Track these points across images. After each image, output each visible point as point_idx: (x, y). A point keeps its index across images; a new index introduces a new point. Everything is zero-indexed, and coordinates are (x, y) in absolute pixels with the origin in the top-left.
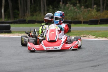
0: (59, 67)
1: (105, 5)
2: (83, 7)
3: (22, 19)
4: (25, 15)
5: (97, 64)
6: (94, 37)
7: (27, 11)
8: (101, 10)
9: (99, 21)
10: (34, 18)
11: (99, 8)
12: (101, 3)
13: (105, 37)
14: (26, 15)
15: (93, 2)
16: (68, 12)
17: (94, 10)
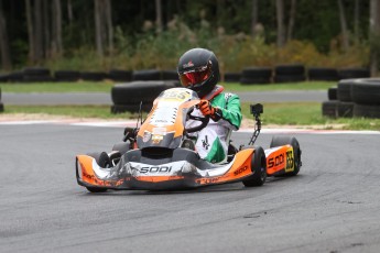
0: (144, 220)
1: (292, 22)
2: (221, 30)
3: (37, 67)
4: (47, 54)
5: (263, 208)
7: (53, 44)
8: (280, 39)
9: (274, 74)
10: (74, 64)
11: (273, 34)
12: (280, 18)
13: (290, 124)
14: (50, 55)
15: (254, 14)
16: (177, 45)
17: (257, 38)
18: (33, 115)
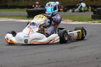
0: (39, 49)
6: (72, 21)
18: (3, 18)
